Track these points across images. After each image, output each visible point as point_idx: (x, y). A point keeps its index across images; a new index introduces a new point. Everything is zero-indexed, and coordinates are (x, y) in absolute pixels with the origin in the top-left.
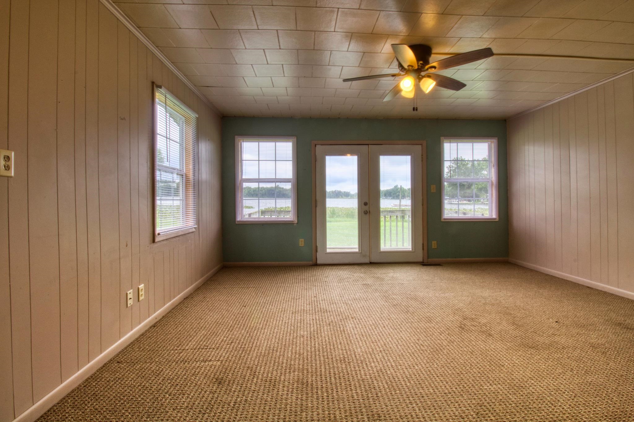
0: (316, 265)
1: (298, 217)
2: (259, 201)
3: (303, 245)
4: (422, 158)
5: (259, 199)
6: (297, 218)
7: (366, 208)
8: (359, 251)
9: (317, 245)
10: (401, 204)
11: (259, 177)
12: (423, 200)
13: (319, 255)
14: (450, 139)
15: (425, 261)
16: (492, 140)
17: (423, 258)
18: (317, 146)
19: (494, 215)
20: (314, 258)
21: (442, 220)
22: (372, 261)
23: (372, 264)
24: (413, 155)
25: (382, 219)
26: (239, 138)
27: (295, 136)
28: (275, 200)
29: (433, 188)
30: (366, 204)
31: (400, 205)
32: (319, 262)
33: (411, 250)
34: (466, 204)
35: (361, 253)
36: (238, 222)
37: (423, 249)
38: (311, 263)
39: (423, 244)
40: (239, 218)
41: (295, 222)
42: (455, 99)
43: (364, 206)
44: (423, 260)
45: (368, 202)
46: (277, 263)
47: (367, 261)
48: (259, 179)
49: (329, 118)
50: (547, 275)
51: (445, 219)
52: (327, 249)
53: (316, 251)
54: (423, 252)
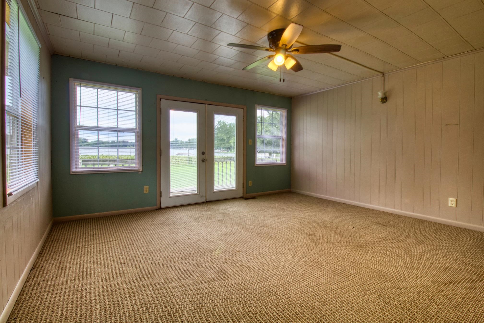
0: (160, 209)
1: (143, 165)
2: (98, 150)
3: (147, 192)
4: (244, 119)
5: (98, 148)
6: (142, 167)
7: (204, 157)
8: (198, 192)
9: (161, 190)
10: (190, 153)
11: (98, 125)
12: (243, 150)
13: (162, 199)
14: (261, 106)
15: (244, 196)
16: (284, 110)
17: (243, 194)
18: (161, 100)
19: (284, 162)
20: (158, 202)
21: (255, 165)
22: (207, 200)
23: (208, 202)
24: (238, 116)
25: (216, 166)
26: (74, 82)
27: (141, 88)
28: (117, 149)
29: (250, 142)
30: (203, 153)
31: (188, 154)
32: (163, 206)
33: (235, 188)
34: (226, 153)
35: (199, 194)
36: (73, 172)
37: (243, 187)
38: (155, 207)
39: (243, 184)
40: (74, 169)
41: (140, 171)
42: (276, 78)
43: (202, 155)
44: (243, 195)
45: (205, 152)
46: (121, 211)
47: (203, 200)
48: (98, 127)
49: (173, 76)
50: (318, 198)
51: (257, 164)
52: (171, 193)
53: (161, 196)
54: (243, 190)
